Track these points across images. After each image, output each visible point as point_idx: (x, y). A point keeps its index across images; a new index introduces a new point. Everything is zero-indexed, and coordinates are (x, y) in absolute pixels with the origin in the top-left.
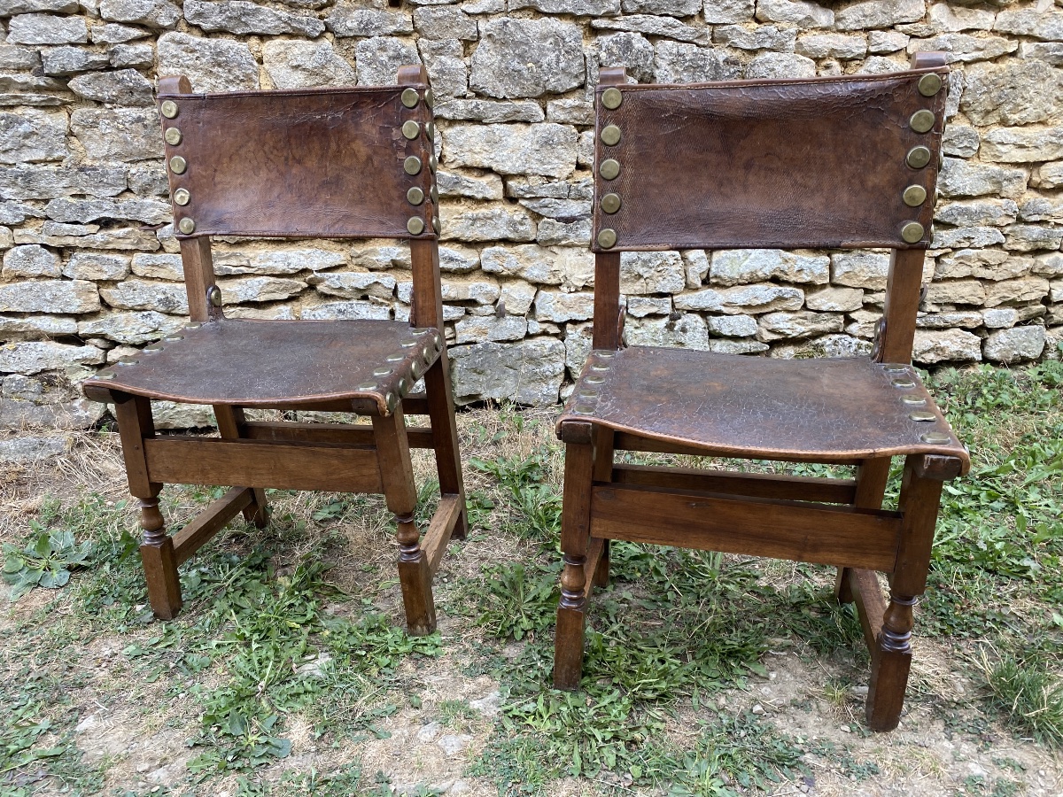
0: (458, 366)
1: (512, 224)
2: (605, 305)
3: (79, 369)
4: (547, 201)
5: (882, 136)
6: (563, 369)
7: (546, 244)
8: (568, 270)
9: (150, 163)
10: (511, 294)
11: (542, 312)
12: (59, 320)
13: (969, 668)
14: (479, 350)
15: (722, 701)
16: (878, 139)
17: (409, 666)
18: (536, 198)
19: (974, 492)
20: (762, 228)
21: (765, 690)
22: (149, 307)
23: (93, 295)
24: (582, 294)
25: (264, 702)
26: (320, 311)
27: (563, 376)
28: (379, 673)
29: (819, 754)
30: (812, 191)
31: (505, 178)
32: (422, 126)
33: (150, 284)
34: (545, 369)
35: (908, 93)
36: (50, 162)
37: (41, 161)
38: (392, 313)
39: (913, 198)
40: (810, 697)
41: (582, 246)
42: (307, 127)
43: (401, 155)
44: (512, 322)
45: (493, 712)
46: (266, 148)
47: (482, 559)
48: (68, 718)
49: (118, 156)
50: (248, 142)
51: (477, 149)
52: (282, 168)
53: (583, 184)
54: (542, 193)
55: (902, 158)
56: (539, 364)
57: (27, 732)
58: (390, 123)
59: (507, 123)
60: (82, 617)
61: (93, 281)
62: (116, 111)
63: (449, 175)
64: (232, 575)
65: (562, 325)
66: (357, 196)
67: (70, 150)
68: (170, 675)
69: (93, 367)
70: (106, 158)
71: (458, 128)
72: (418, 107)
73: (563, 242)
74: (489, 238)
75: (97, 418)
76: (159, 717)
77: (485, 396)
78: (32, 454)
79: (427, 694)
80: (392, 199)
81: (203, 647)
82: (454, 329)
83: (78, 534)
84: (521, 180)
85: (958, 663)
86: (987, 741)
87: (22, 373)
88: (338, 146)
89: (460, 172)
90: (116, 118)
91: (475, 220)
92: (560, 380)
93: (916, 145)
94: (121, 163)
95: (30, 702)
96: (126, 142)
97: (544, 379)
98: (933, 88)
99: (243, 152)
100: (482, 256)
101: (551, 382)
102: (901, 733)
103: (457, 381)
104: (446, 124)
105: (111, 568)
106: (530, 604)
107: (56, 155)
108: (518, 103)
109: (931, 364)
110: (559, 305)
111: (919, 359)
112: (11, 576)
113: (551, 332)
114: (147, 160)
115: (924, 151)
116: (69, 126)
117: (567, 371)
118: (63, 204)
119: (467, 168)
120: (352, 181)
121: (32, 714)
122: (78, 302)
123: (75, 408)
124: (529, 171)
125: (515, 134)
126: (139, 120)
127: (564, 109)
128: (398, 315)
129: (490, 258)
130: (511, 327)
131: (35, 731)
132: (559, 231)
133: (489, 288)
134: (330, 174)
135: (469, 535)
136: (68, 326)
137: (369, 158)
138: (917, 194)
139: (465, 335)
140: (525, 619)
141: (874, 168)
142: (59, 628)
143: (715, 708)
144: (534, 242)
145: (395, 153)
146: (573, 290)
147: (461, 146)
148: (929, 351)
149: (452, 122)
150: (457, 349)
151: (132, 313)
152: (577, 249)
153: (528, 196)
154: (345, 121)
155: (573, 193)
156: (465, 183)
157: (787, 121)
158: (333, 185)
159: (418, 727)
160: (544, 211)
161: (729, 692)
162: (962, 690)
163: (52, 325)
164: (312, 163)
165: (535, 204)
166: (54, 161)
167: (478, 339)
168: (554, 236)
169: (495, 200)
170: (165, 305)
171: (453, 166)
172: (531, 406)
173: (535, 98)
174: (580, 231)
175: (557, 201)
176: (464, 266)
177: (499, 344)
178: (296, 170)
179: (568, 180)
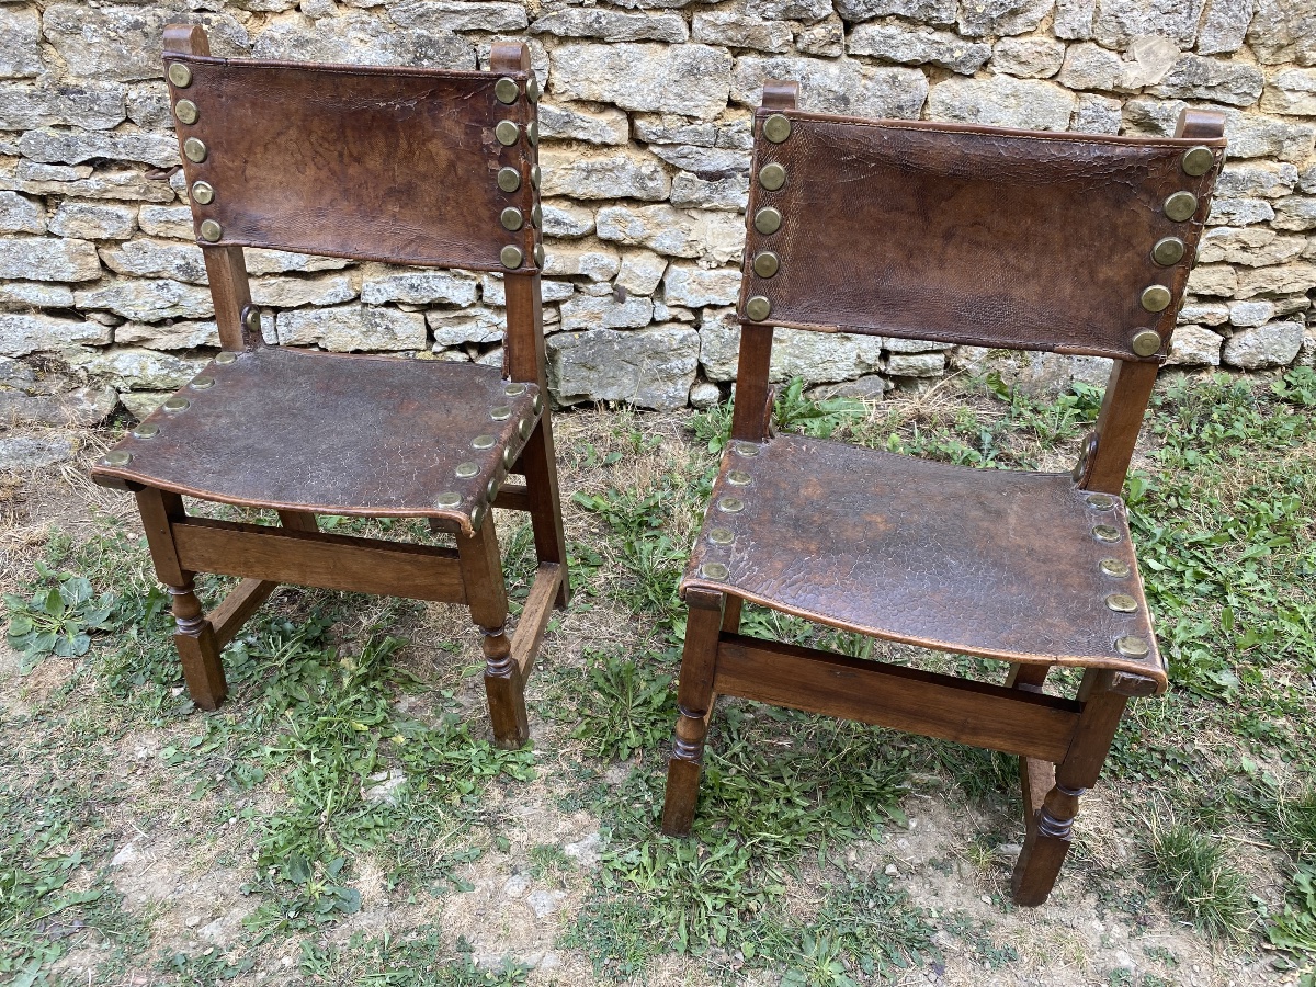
0: (562, 359)
1: (639, 178)
2: (750, 387)
3: (79, 352)
4: (686, 149)
5: (1125, 219)
6: (696, 365)
7: (683, 207)
8: (709, 241)
9: (155, 84)
10: (634, 269)
11: (673, 293)
12: (50, 289)
13: (1135, 824)
14: (589, 340)
15: (852, 856)
16: (1120, 221)
17: (496, 793)
18: (672, 144)
19: (1179, 568)
20: (957, 318)
21: (902, 842)
22: (165, 275)
23: (90, 259)
24: (725, 272)
25: (328, 838)
26: (386, 285)
27: (695, 374)
28: (462, 801)
29: (953, 933)
30: (1027, 277)
31: (632, 115)
32: (523, 128)
33: (165, 245)
34: (673, 364)
35: (1167, 168)
36: (19, 79)
37: (7, 79)
38: (479, 288)
39: (1153, 302)
40: (952, 855)
41: (729, 211)
42: (368, 117)
43: (493, 165)
44: (634, 305)
45: (591, 860)
46: (313, 139)
47: (586, 639)
48: (102, 846)
49: (111, 74)
50: (288, 128)
51: (597, 77)
52: (335, 165)
53: (736, 129)
54: (681, 138)
55: (1148, 249)
56: (666, 360)
57: (56, 866)
58: (480, 122)
59: (636, 41)
60: (109, 700)
61: (90, 240)
62: (104, 11)
63: (557, 111)
64: (286, 651)
65: (697, 311)
66: (435, 212)
67: (45, 63)
68: (218, 791)
69: (98, 348)
70: (96, 76)
71: (571, 47)
72: (517, 103)
73: (705, 206)
74: (608, 196)
75: (107, 412)
76: (207, 851)
77: (596, 396)
78: (29, 460)
79: (516, 835)
81: (254, 754)
82: (559, 311)
83: (95, 581)
84: (653, 119)
85: (1123, 816)
86: (1141, 923)
87: (7, 355)
88: (410, 145)
89: (572, 107)
90: (104, 23)
91: (589, 172)
92: (691, 379)
93: (1168, 235)
94: (115, 84)
95: (56, 825)
96: (121, 56)
97: (670, 377)
98: (1200, 166)
99: (282, 140)
100: (598, 219)
101: (680, 382)
102: (1047, 911)
103: (561, 377)
104: (556, 41)
105: (139, 632)
106: (640, 709)
107: (27, 71)
108: (654, 16)
110: (695, 286)
112: (19, 640)
113: (683, 319)
114: (151, 80)
115: (1176, 244)
116: (41, 31)
117: (701, 369)
118: (42, 138)
119: (580, 102)
120: (429, 192)
121: (61, 840)
122: (72, 267)
123: (79, 400)
124: (664, 109)
125: (648, 58)
126: (137, 25)
127: (715, 25)
128: (487, 293)
129: (608, 221)
130: (635, 312)
131: (66, 865)
132: (700, 191)
133: (606, 261)
134: (399, 180)
135: (571, 604)
136: (62, 298)
137: (452, 165)
138: (1159, 298)
139: (572, 320)
140: (632, 734)
141: (1109, 257)
142: (83, 715)
143: (843, 867)
144: (667, 201)
145: (486, 161)
146: (714, 265)
147: (575, 73)
149: (564, 39)
150: (562, 337)
151: (143, 283)
152: (722, 215)
153: (662, 142)
154: (419, 113)
155: (720, 140)
156: (579, 123)
157: (1005, 186)
158: (405, 194)
159: (504, 878)
160: (681, 163)
161: (861, 844)
162: (1124, 853)
163: (41, 295)
164: (374, 162)
165: (671, 153)
166: (25, 78)
167: (589, 325)
168: (694, 197)
169: (617, 145)
170: (185, 273)
171: (563, 98)
172: (653, 410)
173: (678, 9)
174: (728, 192)
175: (700, 150)
176: (573, 231)
177: (616, 332)
178: (353, 170)
179: (715, 123)
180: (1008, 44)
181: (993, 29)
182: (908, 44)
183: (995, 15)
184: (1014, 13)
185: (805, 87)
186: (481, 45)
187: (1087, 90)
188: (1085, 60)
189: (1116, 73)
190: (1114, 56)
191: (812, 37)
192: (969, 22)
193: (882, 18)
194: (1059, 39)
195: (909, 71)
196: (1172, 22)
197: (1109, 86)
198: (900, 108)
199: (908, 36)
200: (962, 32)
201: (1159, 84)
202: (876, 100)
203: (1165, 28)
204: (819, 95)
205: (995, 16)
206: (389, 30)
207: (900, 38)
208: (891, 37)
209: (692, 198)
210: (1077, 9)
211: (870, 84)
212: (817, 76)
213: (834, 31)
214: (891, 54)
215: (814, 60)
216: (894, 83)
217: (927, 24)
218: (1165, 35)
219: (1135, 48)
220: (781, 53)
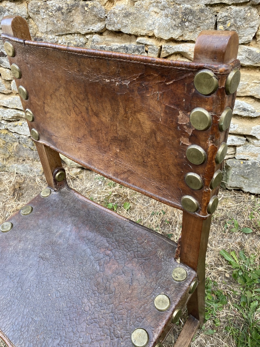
32: (216, 117)
42: (100, 87)
43: (184, 141)
50: (59, 87)
52: (84, 115)
58: (178, 105)
62: (48, 3)
66: (140, 159)
72: (214, 96)
78: (28, 173)
80: (170, 173)
82: (235, 150)
88: (126, 112)
103: (229, 179)
114: (66, 34)
116: (28, 13)
120: (138, 145)
126: (60, 9)
134: (120, 133)
137: (153, 133)
139: (241, 155)
145: (179, 137)
150: (234, 161)
164: (105, 118)
167: (250, 158)
176: (252, 115)
178: (94, 120)
186: (220, 12)
206: (171, 5)
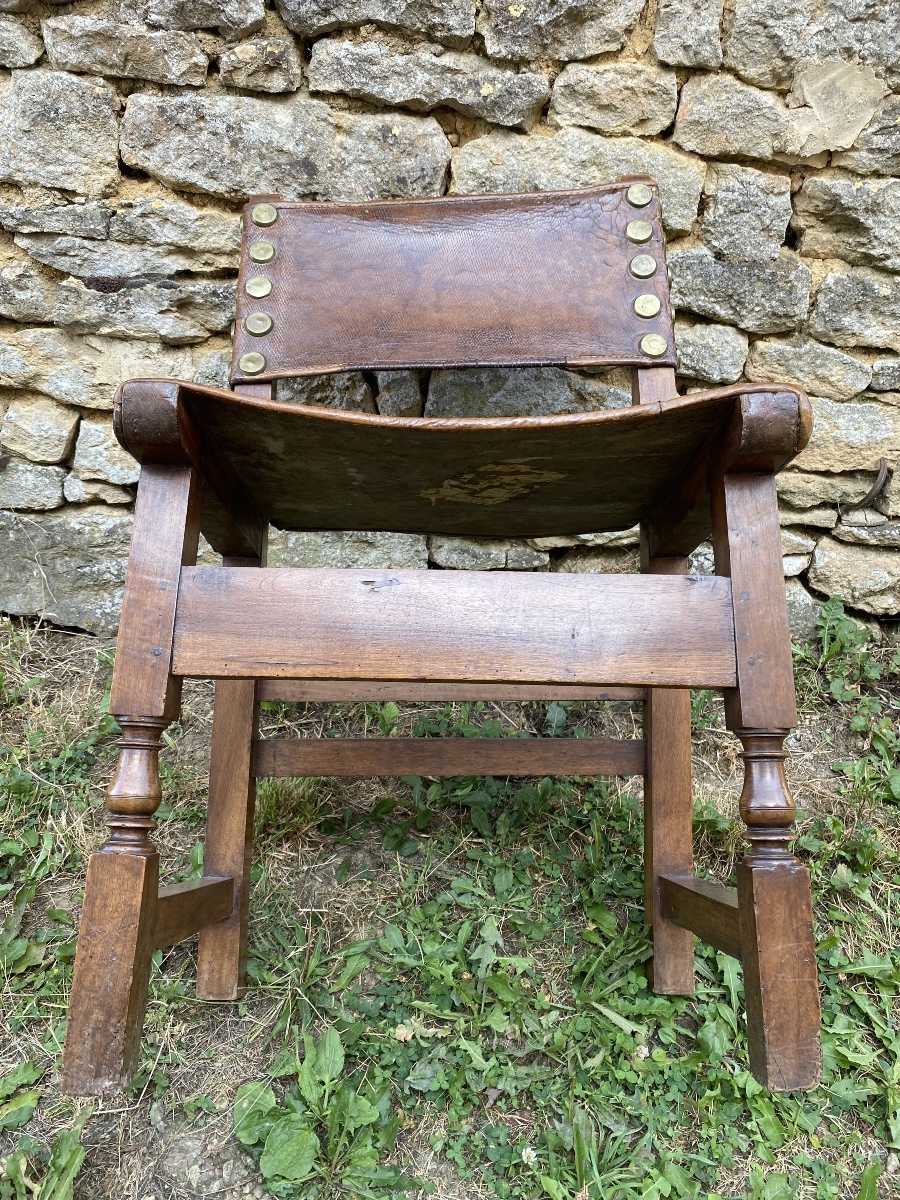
4: (62, 243)
7: (75, 331)
10: (20, 423)
11: (86, 462)
18: (41, 234)
34: (103, 567)
41: (147, 340)
44: (30, 477)
53: (138, 211)
54: (51, 225)
56: (90, 560)
73: (105, 330)
84: (9, 194)
109: (886, 615)
110: (119, 453)
111: (861, 606)
113: (110, 501)
124: (19, 177)
127: (71, 37)
130: (31, 486)
132: (92, 307)
144: (54, 324)
148: (882, 592)
152: (138, 347)
153: (26, 230)
155: (116, 230)
160: (62, 263)
165: (43, 248)
168: (81, 317)
172: (83, 631)
173: (14, 13)
174: (136, 310)
175: (86, 243)
177: (15, 515)
179: (107, 202)
180: (574, 73)
181: (545, 47)
182: (404, 74)
183: (543, 20)
184: (577, 18)
185: (234, 144)
187: (726, 158)
188: (715, 104)
189: (774, 127)
190: (768, 99)
191: (233, 57)
192: (498, 32)
193: (355, 28)
194: (665, 66)
195: (412, 121)
196: (868, 35)
197: (765, 150)
198: (402, 181)
199: (401, 60)
200: (489, 52)
201: (853, 148)
202: (362, 167)
203: (857, 47)
204: (262, 157)
205: (543, 23)
207: (386, 62)
208: (370, 60)
209: (79, 317)
210: (690, 10)
211: (349, 142)
212: (256, 124)
213: (269, 49)
214: (373, 89)
215: (246, 100)
216: (385, 138)
217: (430, 38)
218: (857, 59)
219: (804, 83)
220: (190, 87)
